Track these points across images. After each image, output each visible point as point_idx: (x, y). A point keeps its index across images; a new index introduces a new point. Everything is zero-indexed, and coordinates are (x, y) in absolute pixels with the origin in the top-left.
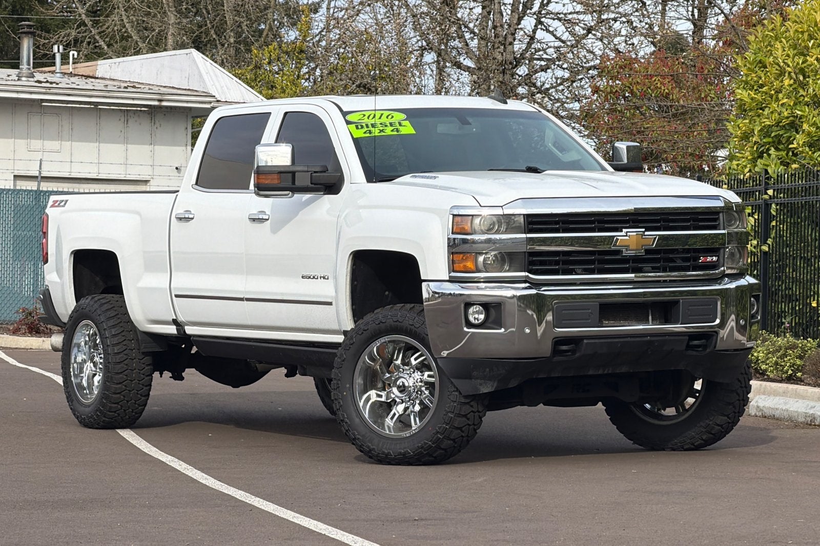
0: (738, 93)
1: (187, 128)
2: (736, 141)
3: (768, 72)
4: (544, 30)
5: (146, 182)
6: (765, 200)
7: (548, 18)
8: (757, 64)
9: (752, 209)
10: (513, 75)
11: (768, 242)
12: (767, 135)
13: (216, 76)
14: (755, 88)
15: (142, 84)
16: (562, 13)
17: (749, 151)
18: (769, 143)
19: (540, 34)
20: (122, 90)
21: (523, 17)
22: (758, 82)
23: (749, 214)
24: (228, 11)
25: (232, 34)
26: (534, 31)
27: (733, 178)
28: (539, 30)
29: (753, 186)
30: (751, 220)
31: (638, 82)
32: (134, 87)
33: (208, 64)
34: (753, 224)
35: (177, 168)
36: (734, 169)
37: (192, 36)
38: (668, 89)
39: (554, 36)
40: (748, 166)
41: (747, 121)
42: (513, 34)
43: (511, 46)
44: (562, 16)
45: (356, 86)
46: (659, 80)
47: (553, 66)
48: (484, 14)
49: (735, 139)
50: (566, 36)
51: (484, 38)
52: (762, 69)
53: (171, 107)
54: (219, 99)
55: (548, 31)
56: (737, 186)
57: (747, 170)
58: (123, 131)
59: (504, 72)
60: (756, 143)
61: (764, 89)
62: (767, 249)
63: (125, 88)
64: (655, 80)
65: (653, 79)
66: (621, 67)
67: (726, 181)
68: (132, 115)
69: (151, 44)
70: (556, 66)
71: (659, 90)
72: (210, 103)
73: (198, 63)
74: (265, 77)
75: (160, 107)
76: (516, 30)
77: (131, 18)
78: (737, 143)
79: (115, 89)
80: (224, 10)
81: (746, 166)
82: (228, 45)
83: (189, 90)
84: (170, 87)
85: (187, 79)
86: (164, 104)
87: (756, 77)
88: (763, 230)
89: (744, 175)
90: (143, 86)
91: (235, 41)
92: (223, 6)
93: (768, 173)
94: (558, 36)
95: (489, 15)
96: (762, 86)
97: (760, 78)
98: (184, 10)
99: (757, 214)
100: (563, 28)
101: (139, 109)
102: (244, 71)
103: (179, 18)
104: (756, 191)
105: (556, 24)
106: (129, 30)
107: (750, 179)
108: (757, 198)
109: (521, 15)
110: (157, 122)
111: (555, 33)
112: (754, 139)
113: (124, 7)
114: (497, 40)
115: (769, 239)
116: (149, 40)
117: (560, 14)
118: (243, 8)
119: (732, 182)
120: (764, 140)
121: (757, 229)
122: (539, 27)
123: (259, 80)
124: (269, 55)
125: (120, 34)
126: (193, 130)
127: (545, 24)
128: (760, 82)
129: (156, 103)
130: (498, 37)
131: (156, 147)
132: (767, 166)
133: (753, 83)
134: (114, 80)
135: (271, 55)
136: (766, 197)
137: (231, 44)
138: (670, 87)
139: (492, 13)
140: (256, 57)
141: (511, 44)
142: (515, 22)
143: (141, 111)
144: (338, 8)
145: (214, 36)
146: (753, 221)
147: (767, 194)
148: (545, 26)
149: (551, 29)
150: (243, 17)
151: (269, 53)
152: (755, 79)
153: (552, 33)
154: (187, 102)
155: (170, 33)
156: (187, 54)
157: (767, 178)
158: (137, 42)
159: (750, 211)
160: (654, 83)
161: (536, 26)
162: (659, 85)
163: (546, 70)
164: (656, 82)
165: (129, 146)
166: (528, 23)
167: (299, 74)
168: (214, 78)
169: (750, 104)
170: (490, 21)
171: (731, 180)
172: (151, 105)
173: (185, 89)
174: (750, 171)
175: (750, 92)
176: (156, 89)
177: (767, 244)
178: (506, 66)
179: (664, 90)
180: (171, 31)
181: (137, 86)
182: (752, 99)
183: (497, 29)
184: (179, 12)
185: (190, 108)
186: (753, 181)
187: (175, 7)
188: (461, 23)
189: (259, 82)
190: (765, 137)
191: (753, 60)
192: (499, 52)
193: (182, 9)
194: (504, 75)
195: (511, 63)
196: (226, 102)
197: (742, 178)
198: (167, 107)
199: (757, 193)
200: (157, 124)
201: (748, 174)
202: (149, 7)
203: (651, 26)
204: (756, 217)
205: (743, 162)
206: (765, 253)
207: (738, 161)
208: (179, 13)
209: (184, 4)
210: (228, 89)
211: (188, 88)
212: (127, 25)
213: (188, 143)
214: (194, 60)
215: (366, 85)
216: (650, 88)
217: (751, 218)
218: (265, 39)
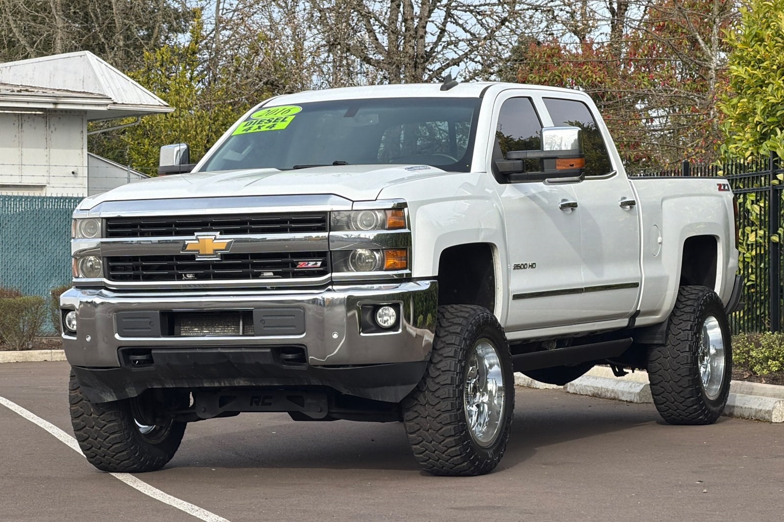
0: (733, 69)
1: (82, 132)
2: (731, 123)
3: (767, 45)
4: (454, 23)
5: (42, 187)
6: (773, 186)
7: (460, 10)
8: (753, 38)
9: (756, 196)
10: (424, 69)
11: (779, 232)
12: (771, 114)
13: (111, 77)
14: (752, 64)
15: (35, 87)
16: (472, 6)
17: (750, 133)
18: (773, 123)
19: (450, 27)
20: (16, 93)
21: (433, 10)
22: (755, 57)
23: (752, 201)
24: (117, 14)
25: (121, 37)
26: (444, 24)
27: (730, 163)
28: (449, 23)
29: (756, 171)
30: (756, 208)
31: (568, 71)
32: (27, 91)
33: (103, 66)
34: (759, 213)
35: (73, 173)
36: (732, 153)
37: (81, 40)
38: (600, 78)
39: (464, 29)
40: (750, 149)
41: (745, 100)
42: (425, 27)
43: (422, 40)
44: (472, 8)
45: (264, 83)
46: (589, 68)
47: (465, 59)
48: (393, 7)
49: (730, 121)
50: (477, 29)
51: (395, 31)
52: (759, 43)
53: (66, 111)
54: (115, 101)
55: (457, 24)
56: (736, 171)
57: (748, 153)
58: (18, 136)
59: (415, 67)
60: (759, 123)
61: (764, 64)
62: (777, 240)
63: (18, 91)
64: (586, 69)
65: (584, 68)
66: (549, 56)
67: (722, 167)
68: (27, 119)
69: (39, 49)
70: (468, 60)
71: (591, 79)
72: (107, 105)
73: (93, 65)
74: (158, 80)
75: (55, 111)
76: (426, 23)
77: (18, 22)
78: (732, 124)
79: (8, 92)
80: (113, 14)
81: (747, 149)
82: (117, 48)
83: (84, 92)
84: (64, 90)
85: (82, 81)
86: (60, 107)
87: (753, 51)
88: (771, 219)
89: (745, 159)
90: (36, 90)
91: (124, 44)
92: (112, 9)
93: (777, 156)
94: (468, 29)
95: (399, 8)
96: (761, 61)
97: (758, 52)
98: (72, 14)
99: (763, 201)
100: (474, 21)
101: (34, 113)
102: (136, 74)
103: (67, 22)
104: (761, 176)
105: (467, 16)
106: (17, 34)
107: (752, 164)
108: (763, 184)
109: (431, 8)
110: (52, 126)
111: (464, 26)
112: (757, 119)
113: (11, 12)
114: (408, 34)
115: (780, 229)
116: (37, 45)
117: (469, 6)
118: (132, 10)
119: (730, 167)
120: (768, 120)
121: (763, 218)
122: (449, 20)
123: (152, 82)
124: (161, 57)
125: (8, 39)
126: (89, 134)
127: (456, 17)
128: (758, 57)
129: (51, 106)
130: (409, 31)
131: (52, 150)
132: (775, 148)
133: (749, 59)
134: (5, 84)
135: (163, 57)
136: (776, 182)
137: (120, 47)
138: (602, 76)
139: (402, 6)
140: (148, 59)
141: (422, 37)
142: (426, 15)
143: (35, 114)
144: (227, 10)
145: (103, 40)
146: (759, 209)
147: (777, 179)
148: (454, 19)
149: (460, 22)
150: (132, 20)
151: (161, 55)
152: (752, 53)
153: (461, 26)
154: (83, 104)
155: (59, 37)
156: (81, 56)
157: (776, 161)
158: (24, 47)
159: (753, 198)
160: (585, 72)
161: (445, 19)
162: (590, 74)
163: (459, 63)
164: (587, 71)
165: (24, 150)
166: (439, 15)
167: (191, 76)
168: (110, 80)
169: (749, 80)
170: (400, 14)
171: (728, 165)
172: (45, 109)
173: (80, 92)
174: (752, 154)
175: (747, 68)
176: (50, 93)
177: (778, 234)
178: (418, 60)
179: (596, 79)
180: (60, 35)
181: (30, 90)
182: (749, 75)
183: (408, 22)
184: (68, 16)
185: (85, 111)
186: (757, 165)
187: (63, 11)
188: (372, 16)
189: (152, 84)
190: (768, 117)
191: (749, 33)
192: (410, 46)
193: (69, 13)
194: (415, 70)
195: (422, 57)
196: (123, 104)
197: (742, 162)
198: (62, 110)
199: (763, 179)
200: (53, 128)
201: (750, 158)
202: (37, 12)
203: (573, 14)
204: (762, 205)
205: (744, 145)
206: (776, 244)
207: (736, 144)
208: (66, 17)
209: (72, 8)
210: (124, 90)
211: (83, 91)
212: (14, 30)
213: (84, 147)
214: (89, 63)
215: (273, 82)
216: (580, 76)
217: (755, 206)
218: (155, 42)
